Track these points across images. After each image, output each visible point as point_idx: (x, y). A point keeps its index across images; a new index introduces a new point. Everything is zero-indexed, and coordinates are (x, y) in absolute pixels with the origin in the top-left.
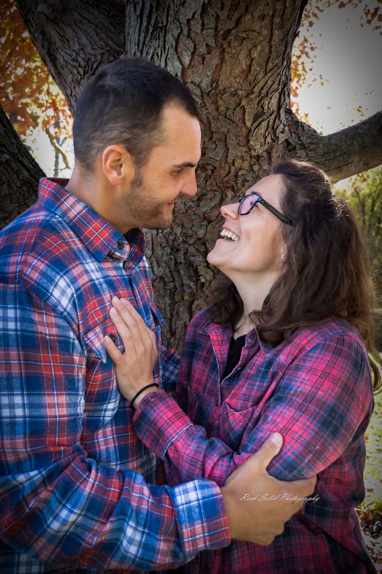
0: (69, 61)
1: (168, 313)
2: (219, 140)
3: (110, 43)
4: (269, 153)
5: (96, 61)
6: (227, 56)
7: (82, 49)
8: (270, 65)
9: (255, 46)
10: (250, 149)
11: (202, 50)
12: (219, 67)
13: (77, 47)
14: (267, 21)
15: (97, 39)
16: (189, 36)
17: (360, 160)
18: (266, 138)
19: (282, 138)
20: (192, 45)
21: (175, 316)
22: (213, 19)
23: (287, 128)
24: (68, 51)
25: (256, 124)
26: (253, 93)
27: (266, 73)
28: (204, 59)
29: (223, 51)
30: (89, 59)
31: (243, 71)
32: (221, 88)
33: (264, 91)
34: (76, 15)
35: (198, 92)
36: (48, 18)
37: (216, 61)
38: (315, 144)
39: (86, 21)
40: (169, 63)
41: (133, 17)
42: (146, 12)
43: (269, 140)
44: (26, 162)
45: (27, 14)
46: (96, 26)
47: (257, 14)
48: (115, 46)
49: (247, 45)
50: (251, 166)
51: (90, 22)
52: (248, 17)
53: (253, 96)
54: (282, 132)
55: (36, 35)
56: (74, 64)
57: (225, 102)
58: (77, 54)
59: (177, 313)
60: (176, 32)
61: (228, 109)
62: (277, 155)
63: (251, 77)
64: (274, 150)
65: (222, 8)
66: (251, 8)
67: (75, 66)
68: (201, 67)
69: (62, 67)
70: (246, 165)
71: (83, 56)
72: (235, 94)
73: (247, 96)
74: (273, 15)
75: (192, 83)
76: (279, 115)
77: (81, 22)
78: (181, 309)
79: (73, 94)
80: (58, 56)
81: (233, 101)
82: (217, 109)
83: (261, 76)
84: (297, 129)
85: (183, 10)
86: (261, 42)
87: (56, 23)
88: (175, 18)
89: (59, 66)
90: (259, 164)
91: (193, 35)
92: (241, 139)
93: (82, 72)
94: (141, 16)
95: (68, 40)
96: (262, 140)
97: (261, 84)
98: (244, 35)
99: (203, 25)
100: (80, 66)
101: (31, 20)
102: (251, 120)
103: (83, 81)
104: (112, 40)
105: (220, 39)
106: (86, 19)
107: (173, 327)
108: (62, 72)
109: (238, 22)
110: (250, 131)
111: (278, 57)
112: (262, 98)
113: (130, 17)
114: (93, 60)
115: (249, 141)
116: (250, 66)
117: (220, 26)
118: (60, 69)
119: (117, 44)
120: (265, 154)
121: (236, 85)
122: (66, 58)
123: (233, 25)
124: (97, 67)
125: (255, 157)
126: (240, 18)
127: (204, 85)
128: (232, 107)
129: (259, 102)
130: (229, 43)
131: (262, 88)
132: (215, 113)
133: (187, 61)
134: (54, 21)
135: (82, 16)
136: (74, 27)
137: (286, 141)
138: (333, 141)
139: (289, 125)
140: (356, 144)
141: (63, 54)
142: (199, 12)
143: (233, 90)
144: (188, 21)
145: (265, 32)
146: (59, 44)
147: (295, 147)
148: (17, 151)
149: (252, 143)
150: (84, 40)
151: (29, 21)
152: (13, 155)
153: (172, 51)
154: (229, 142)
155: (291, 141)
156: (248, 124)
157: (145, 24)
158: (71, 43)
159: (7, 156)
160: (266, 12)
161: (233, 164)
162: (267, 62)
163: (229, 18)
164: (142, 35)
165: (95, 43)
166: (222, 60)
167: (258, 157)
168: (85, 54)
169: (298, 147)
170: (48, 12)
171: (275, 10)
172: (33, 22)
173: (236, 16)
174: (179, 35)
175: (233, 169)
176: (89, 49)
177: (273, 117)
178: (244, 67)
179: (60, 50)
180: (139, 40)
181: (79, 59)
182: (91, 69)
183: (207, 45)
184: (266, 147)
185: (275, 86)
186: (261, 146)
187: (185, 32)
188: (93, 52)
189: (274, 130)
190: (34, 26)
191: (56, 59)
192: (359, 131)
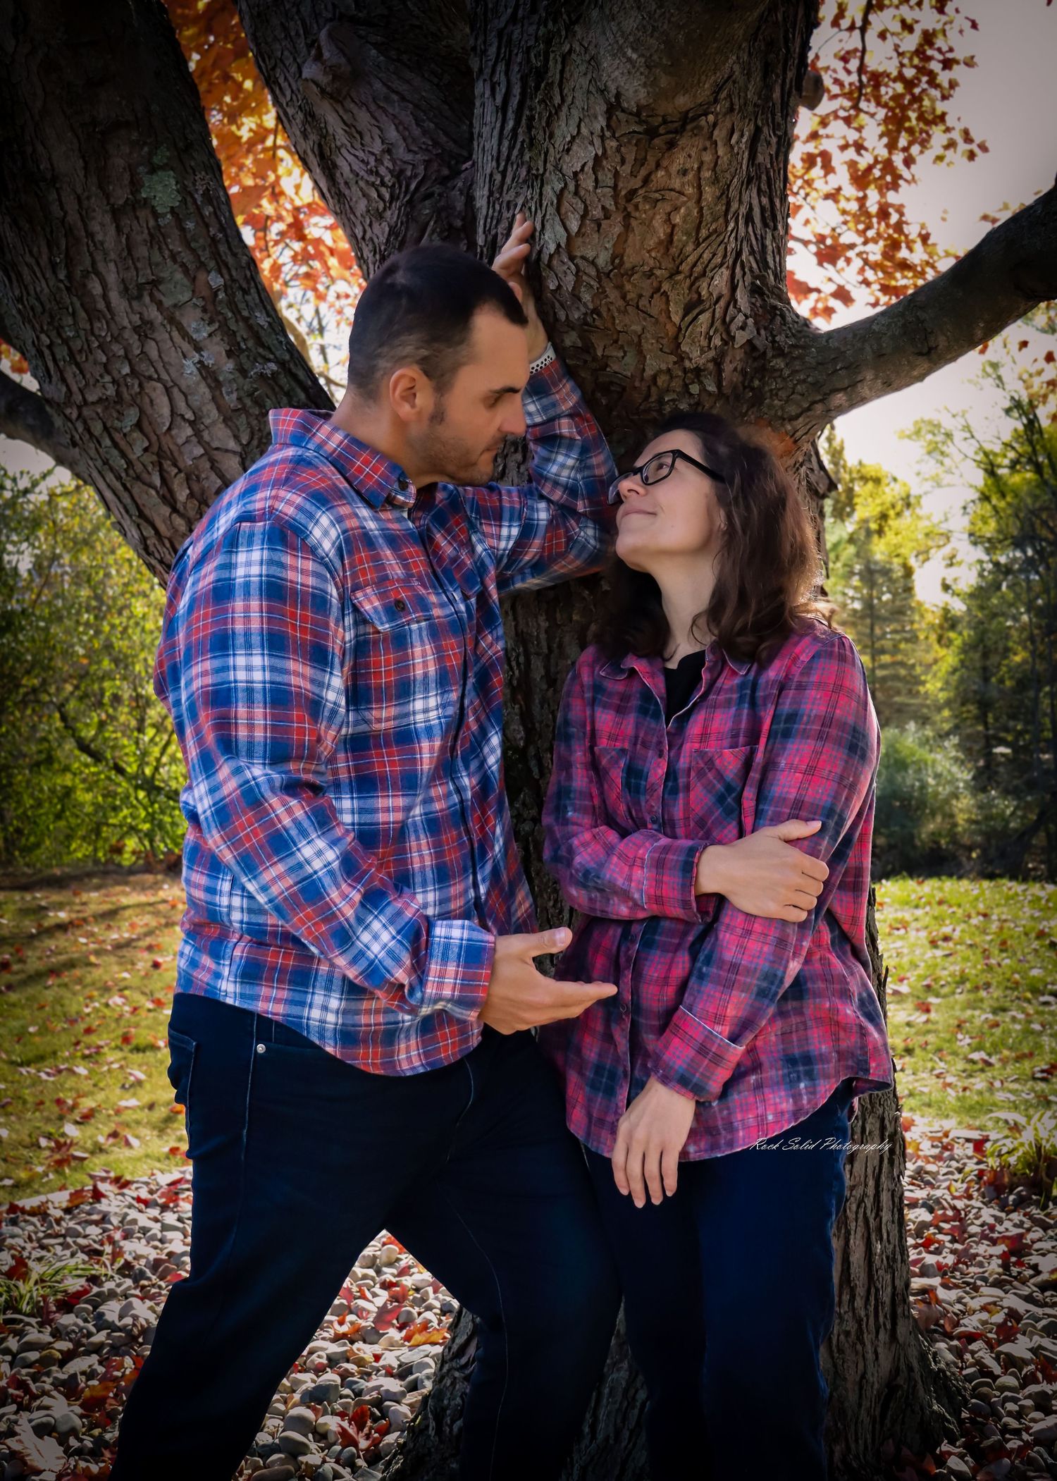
0: (362, 173)
1: (544, 644)
2: (630, 343)
3: (443, 139)
4: (718, 362)
5: (416, 176)
6: (634, 223)
7: (389, 151)
8: (704, 233)
9: (677, 209)
10: (681, 359)
11: (597, 213)
12: (623, 238)
13: (377, 147)
14: (690, 176)
15: (417, 132)
16: (576, 193)
17: (876, 378)
18: (710, 339)
19: (741, 338)
20: (581, 206)
21: (556, 651)
22: (610, 175)
23: (750, 321)
24: (361, 154)
25: (688, 319)
26: (678, 272)
27: (698, 245)
28: (599, 225)
29: (628, 216)
30: (402, 171)
31: (661, 242)
32: (628, 265)
33: (699, 269)
34: (378, 85)
35: (593, 272)
36: (323, 91)
37: (617, 229)
38: (803, 347)
39: (395, 97)
40: (548, 226)
41: (490, 109)
42: (514, 102)
43: (717, 341)
44: (301, 374)
45: (273, 69)
46: (417, 106)
47: (674, 168)
48: (451, 145)
49: (663, 208)
50: (686, 386)
51: (403, 98)
52: (661, 173)
53: (679, 277)
54: (743, 328)
55: (290, 111)
56: (372, 179)
57: (634, 286)
58: (379, 161)
59: (560, 646)
60: (559, 186)
61: (640, 296)
62: (732, 367)
63: (673, 251)
64: (728, 359)
65: (623, 162)
66: (665, 163)
67: (373, 184)
68: (596, 236)
69: (346, 183)
70: (676, 384)
71: (390, 165)
72: (650, 275)
73: (671, 277)
74: (699, 169)
75: (583, 258)
76: (733, 299)
77: (387, 99)
78: (567, 639)
79: (367, 237)
80: (340, 162)
81: (647, 286)
82: (624, 297)
83: (690, 247)
84: (772, 320)
85: (567, 158)
86: (684, 203)
87: (338, 101)
88: (556, 167)
89: (341, 181)
90: (701, 383)
91: (582, 193)
92: (665, 341)
93: (387, 196)
94: (504, 108)
95: (360, 134)
96: (704, 343)
97: (691, 260)
98: (657, 195)
99: (596, 181)
100: (383, 184)
101: (281, 80)
102: (681, 313)
103: (388, 213)
104: (446, 134)
105: (622, 202)
106: (397, 93)
107: (553, 670)
108: (347, 192)
109: (646, 181)
110: (680, 329)
111: (716, 220)
112: (697, 279)
113: (483, 104)
114: (409, 173)
115: (679, 345)
116: (671, 235)
117: (621, 185)
118: (342, 186)
119: (455, 142)
120: (711, 366)
121: (651, 262)
122: (355, 168)
123: (639, 184)
124: (417, 188)
125: (691, 371)
126: (649, 175)
127: (601, 261)
128: (647, 294)
129: (692, 284)
130: (636, 207)
131: (695, 265)
132: (621, 303)
133: (574, 226)
134: (335, 98)
135: (389, 87)
136: (373, 107)
137: (749, 342)
138: (834, 344)
139: (755, 316)
140: (868, 348)
141: (350, 158)
142: (590, 164)
143: (646, 268)
144: (576, 174)
145: (690, 190)
146: (342, 138)
147: (765, 353)
148: (287, 357)
149: (684, 348)
150: (393, 134)
151: (276, 82)
152: (282, 364)
153: (551, 210)
154: (646, 346)
155: (757, 342)
156: (676, 319)
157: (511, 124)
158: (367, 139)
159: (273, 366)
160: (688, 166)
161: (655, 383)
162: (698, 229)
163: (633, 174)
164: (506, 143)
165: (414, 140)
166: (627, 227)
167: (698, 371)
168: (393, 160)
169: (770, 354)
170: (324, 80)
171: (702, 163)
172: (284, 85)
173: (643, 172)
174: (562, 190)
175: (654, 389)
176: (401, 152)
177: (722, 303)
178: (662, 236)
179: (343, 151)
180: (499, 152)
181: (382, 171)
182: (406, 193)
183: (603, 208)
184: (712, 354)
185: (718, 260)
186: (702, 352)
187: (572, 187)
188: (409, 157)
189: (726, 325)
190: (288, 93)
191: (335, 166)
192: (875, 327)
